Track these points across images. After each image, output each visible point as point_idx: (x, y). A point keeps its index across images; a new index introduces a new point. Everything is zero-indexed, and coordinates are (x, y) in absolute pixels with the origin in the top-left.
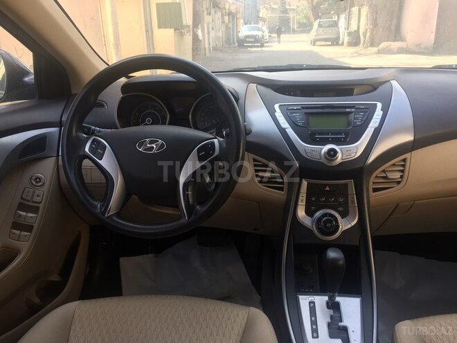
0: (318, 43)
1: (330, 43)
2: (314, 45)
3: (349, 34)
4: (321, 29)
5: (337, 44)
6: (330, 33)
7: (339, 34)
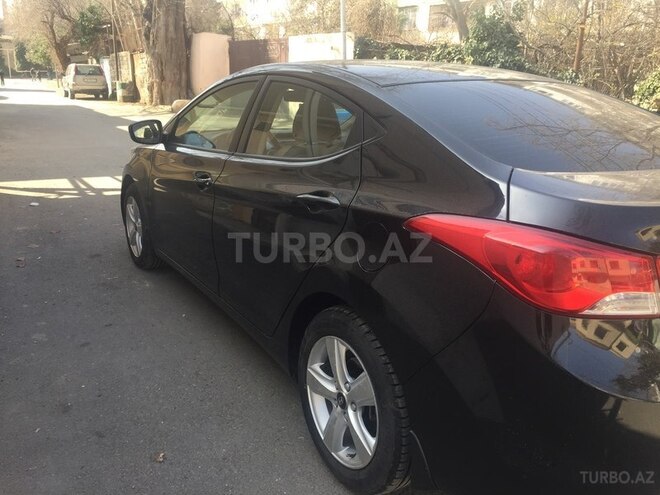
0: (77, 95)
1: (93, 96)
2: (73, 97)
3: (123, 86)
4: (80, 77)
5: (106, 98)
6: (94, 84)
7: (107, 85)
